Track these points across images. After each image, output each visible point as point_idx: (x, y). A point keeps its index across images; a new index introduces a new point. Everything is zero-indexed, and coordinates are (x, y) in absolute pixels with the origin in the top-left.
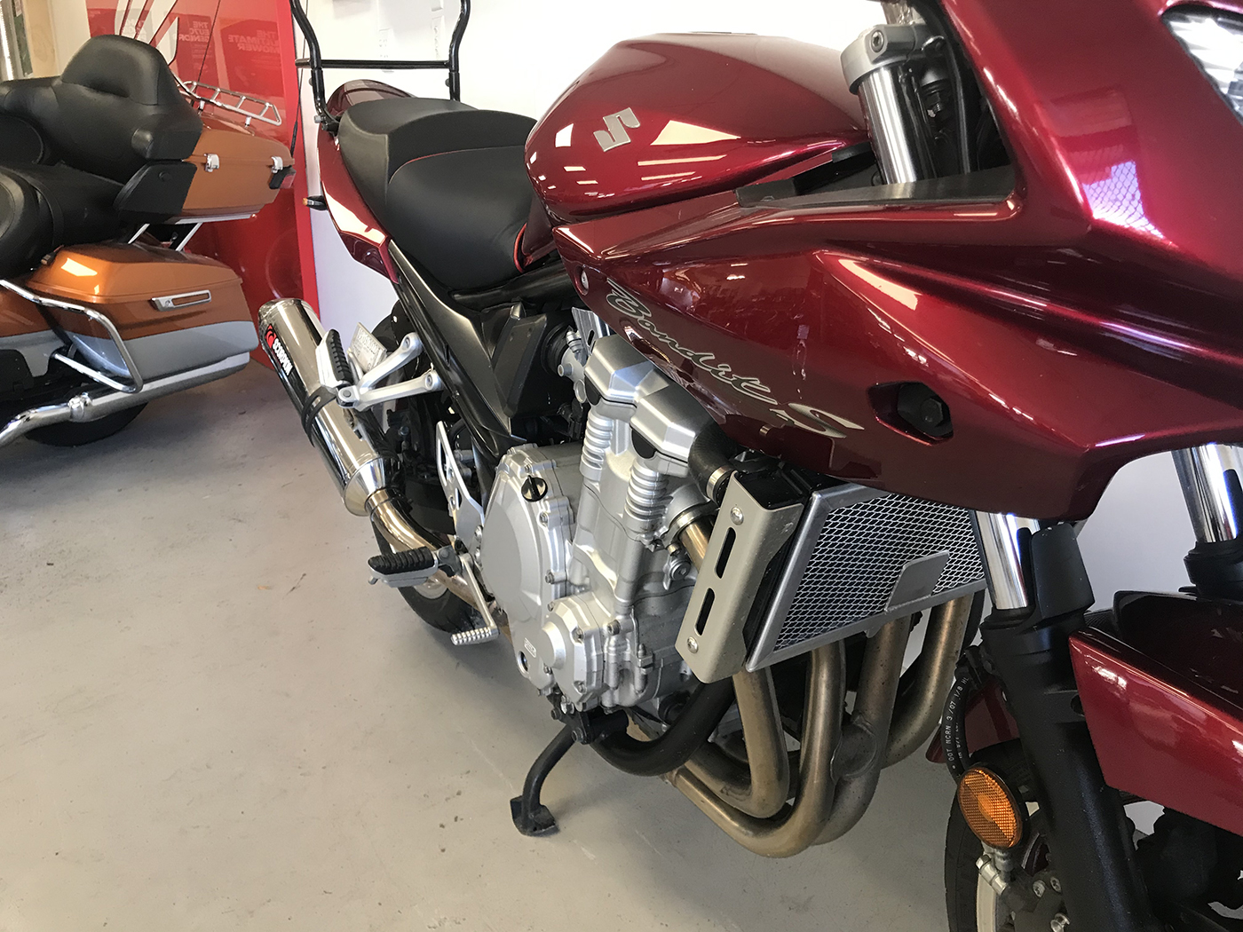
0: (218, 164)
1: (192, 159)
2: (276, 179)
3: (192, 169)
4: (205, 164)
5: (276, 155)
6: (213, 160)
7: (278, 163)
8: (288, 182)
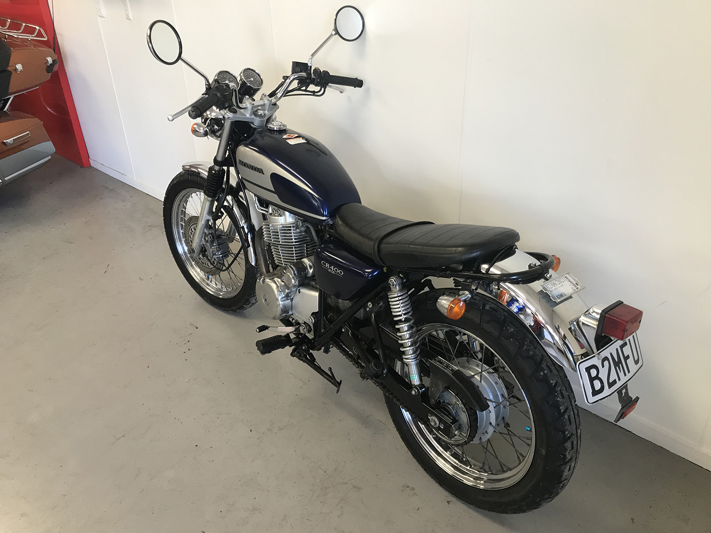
0: (22, 68)
1: (9, 69)
2: (49, 68)
3: (10, 73)
4: (16, 70)
5: (49, 57)
6: (19, 67)
7: (50, 60)
8: (56, 68)
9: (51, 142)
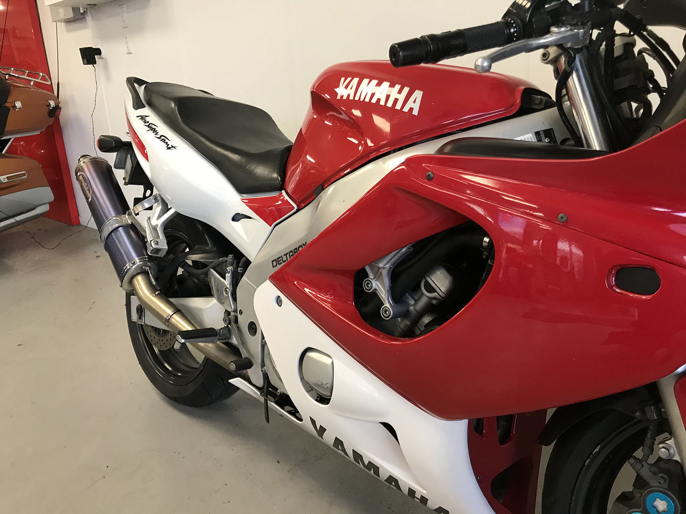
0: (21, 106)
1: (7, 105)
2: (52, 112)
3: (7, 110)
4: (14, 107)
5: (51, 100)
6: (18, 104)
7: (52, 104)
9: (49, 188)
